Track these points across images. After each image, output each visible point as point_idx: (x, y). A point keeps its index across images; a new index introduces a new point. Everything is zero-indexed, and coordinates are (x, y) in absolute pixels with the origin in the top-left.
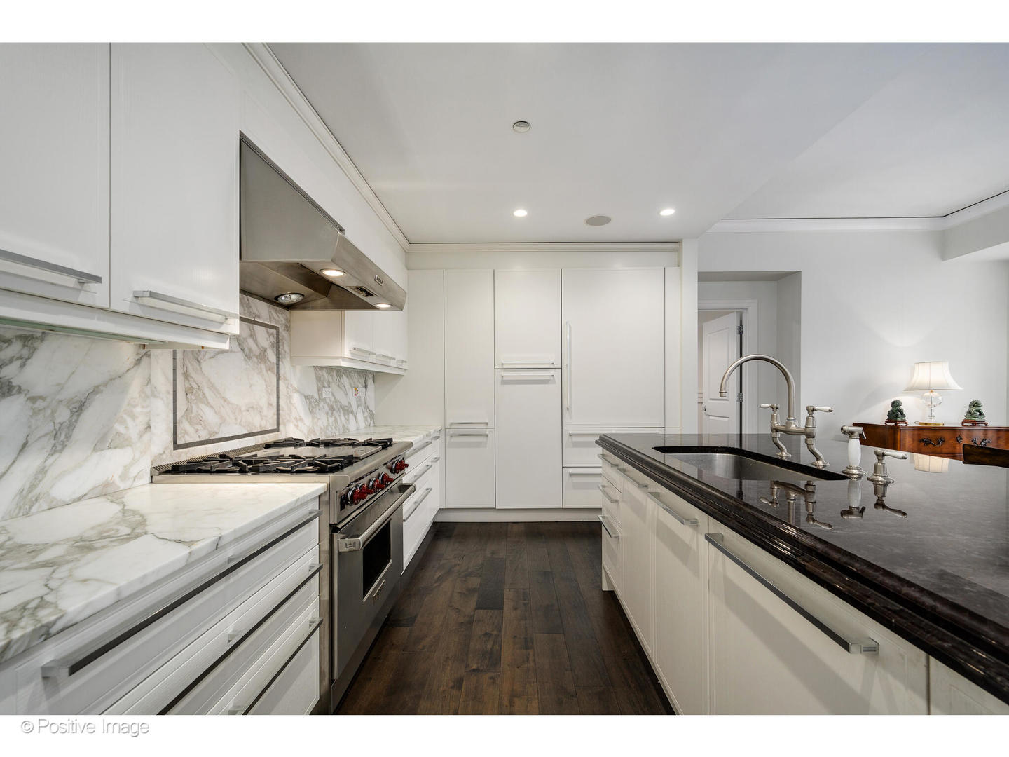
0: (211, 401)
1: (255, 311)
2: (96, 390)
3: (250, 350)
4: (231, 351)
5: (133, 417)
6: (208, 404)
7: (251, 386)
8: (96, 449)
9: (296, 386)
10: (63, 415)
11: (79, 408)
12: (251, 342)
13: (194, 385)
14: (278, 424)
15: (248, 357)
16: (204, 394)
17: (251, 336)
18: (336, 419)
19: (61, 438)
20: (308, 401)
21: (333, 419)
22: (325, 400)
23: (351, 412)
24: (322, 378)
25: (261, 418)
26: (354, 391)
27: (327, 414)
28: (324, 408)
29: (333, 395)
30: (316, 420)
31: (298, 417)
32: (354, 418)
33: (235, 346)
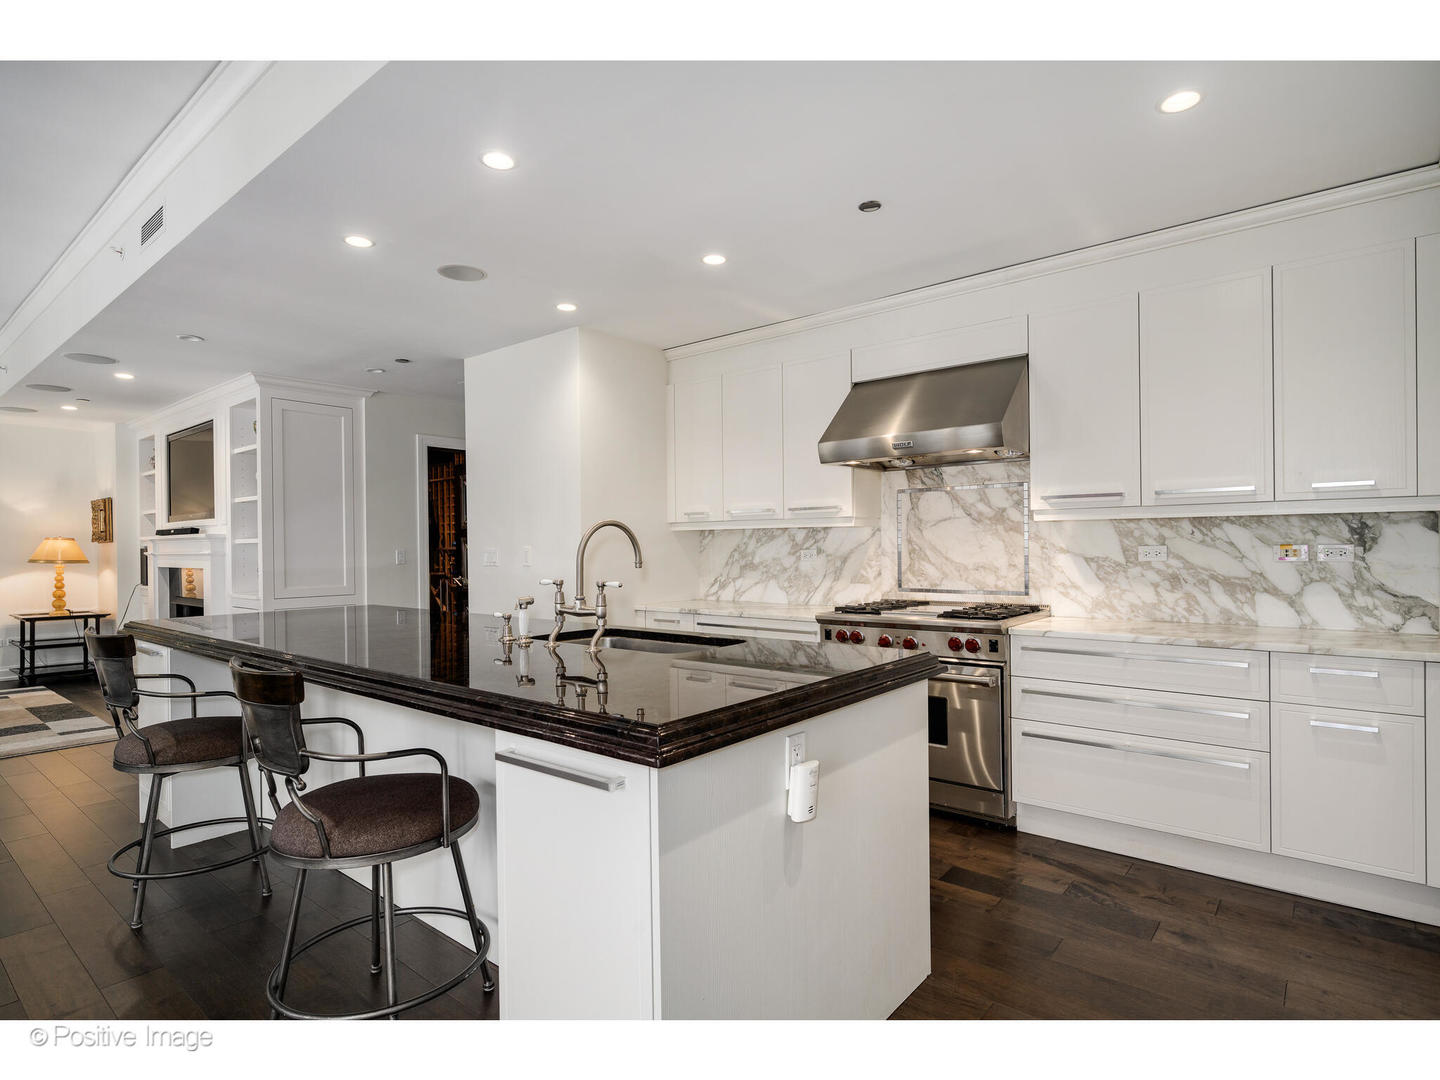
0: (932, 560)
1: (984, 475)
2: (852, 552)
3: (980, 514)
4: (954, 518)
5: (871, 567)
6: (930, 562)
7: (981, 547)
8: (851, 582)
9: (1063, 546)
10: (838, 564)
11: (845, 560)
12: (981, 507)
13: (917, 548)
14: (1027, 587)
15: (978, 519)
16: (926, 555)
17: (981, 500)
18: (1189, 597)
19: (838, 574)
20: (1092, 564)
21: (1178, 595)
22: (1148, 565)
23: (1266, 591)
24: (1137, 533)
25: (998, 579)
26: (1279, 551)
27: (1156, 586)
28: (1143, 576)
29: (1179, 557)
30: (1118, 591)
31: (1068, 583)
32: (1285, 605)
33: (959, 512)
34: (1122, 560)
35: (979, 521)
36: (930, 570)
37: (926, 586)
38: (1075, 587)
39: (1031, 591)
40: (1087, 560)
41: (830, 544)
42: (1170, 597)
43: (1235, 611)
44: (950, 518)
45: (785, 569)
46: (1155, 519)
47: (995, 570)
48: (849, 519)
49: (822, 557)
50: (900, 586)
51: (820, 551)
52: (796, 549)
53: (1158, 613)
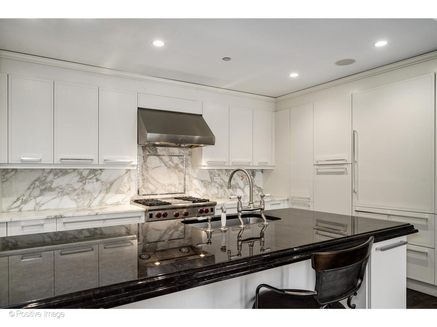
0: (152, 183)
1: (172, 152)
2: (116, 180)
3: (170, 165)
4: (161, 166)
5: (125, 186)
6: (151, 183)
7: (170, 177)
8: (115, 194)
9: (195, 177)
10: (108, 185)
11: (112, 184)
12: (170, 163)
13: (146, 178)
14: (185, 191)
15: (169, 167)
16: (149, 180)
17: (170, 160)
18: (225, 190)
19: (108, 190)
20: (203, 182)
21: (222, 190)
22: (216, 182)
23: (238, 188)
24: (214, 173)
25: (176, 188)
26: (241, 178)
27: (218, 188)
28: (215, 185)
29: (223, 180)
30: (209, 190)
31: (197, 189)
32: (242, 191)
33: (163, 164)
34: (210, 181)
36: (151, 187)
37: (149, 193)
38: (199, 190)
39: (186, 192)
40: (202, 181)
41: (103, 177)
42: (221, 191)
43: (233, 193)
44: (159, 167)
45: (75, 190)
46: (218, 169)
47: (175, 186)
49: (99, 182)
50: (138, 193)
51: (97, 180)
52: (83, 179)
53: (218, 195)
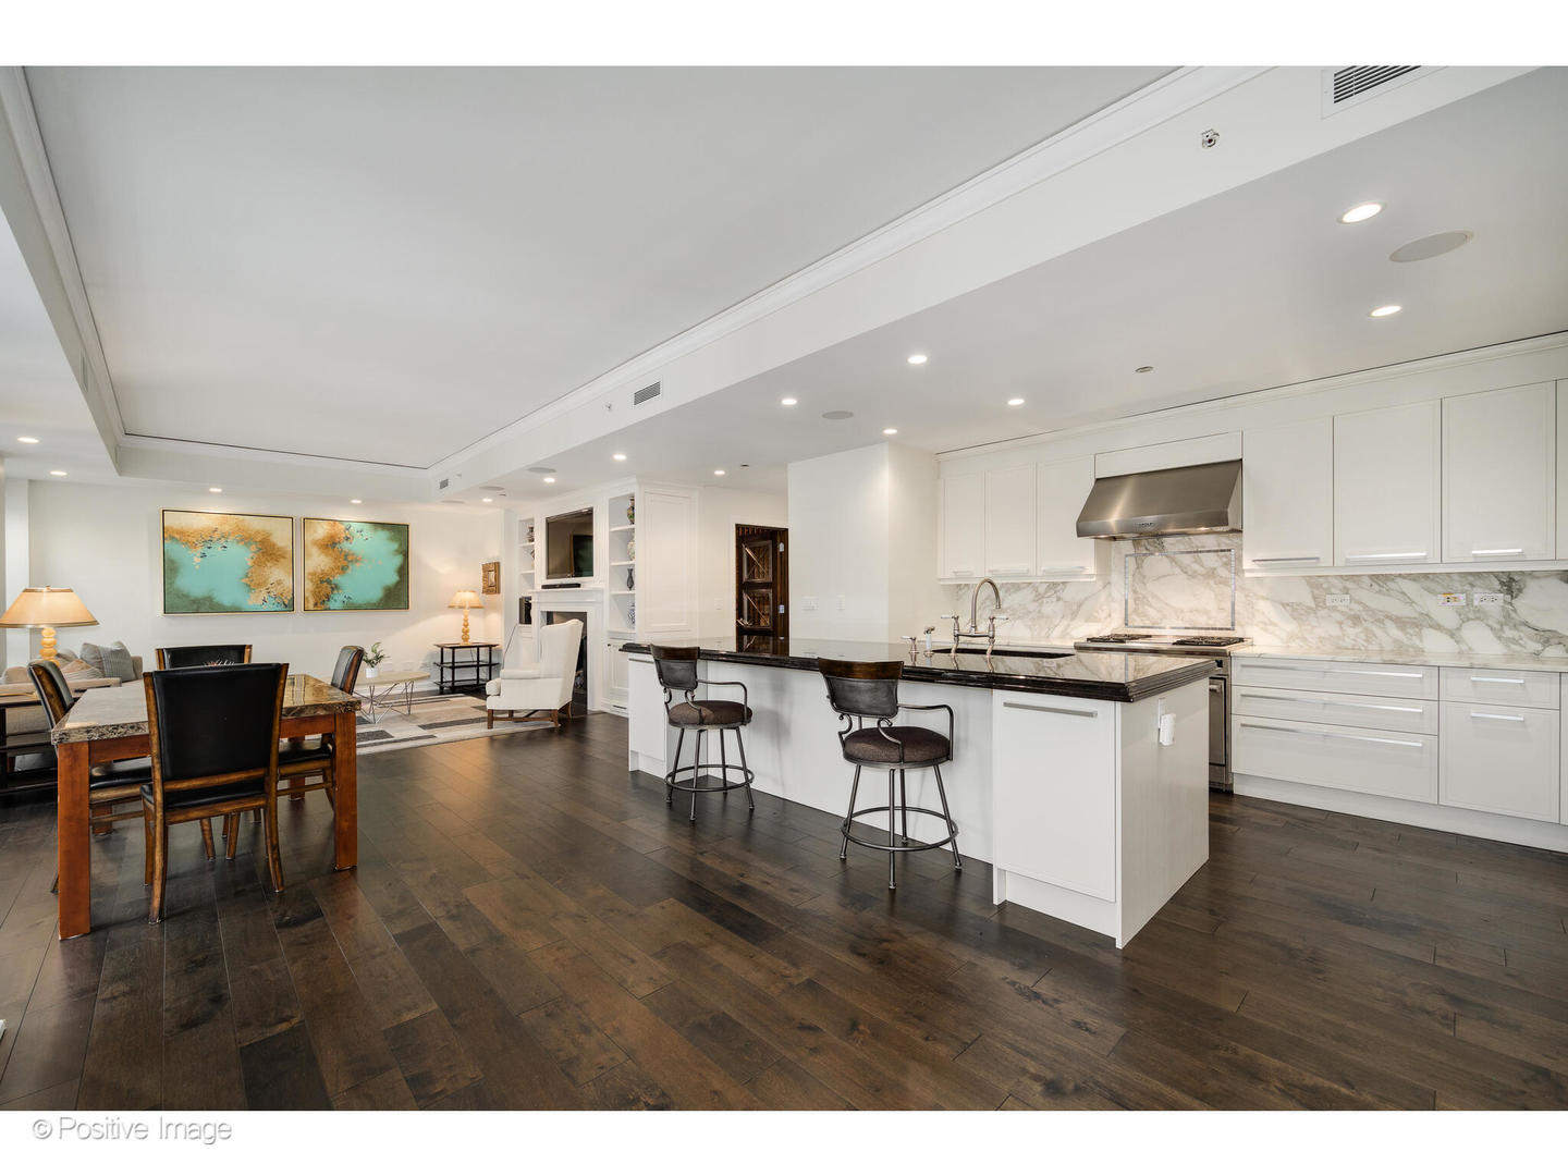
2: (1086, 599)
3: (1195, 572)
4: (1173, 575)
6: (1152, 607)
7: (1195, 596)
9: (1264, 595)
10: (1075, 608)
11: (1080, 606)
12: (1195, 566)
13: (1140, 596)
14: (1233, 625)
16: (1148, 601)
17: (1195, 562)
18: (1367, 630)
19: (1074, 615)
20: (1288, 608)
21: (1358, 630)
22: (1334, 609)
23: (1431, 627)
24: (1325, 586)
25: (1209, 618)
26: (1442, 598)
27: (1340, 623)
28: (1330, 616)
29: (1360, 603)
30: (1309, 627)
31: (1268, 622)
32: (1448, 637)
33: (1177, 570)
34: (1313, 605)
35: (1194, 577)
36: (1152, 612)
37: (1148, 623)
38: (1272, 623)
39: (1236, 628)
40: (1285, 605)
41: (1067, 594)
42: (1352, 632)
43: (1405, 641)
44: (1169, 575)
45: (1030, 612)
46: (1341, 576)
47: (1207, 612)
48: (1090, 576)
49: (1061, 603)
50: (1126, 624)
51: (1059, 599)
52: (1039, 598)
